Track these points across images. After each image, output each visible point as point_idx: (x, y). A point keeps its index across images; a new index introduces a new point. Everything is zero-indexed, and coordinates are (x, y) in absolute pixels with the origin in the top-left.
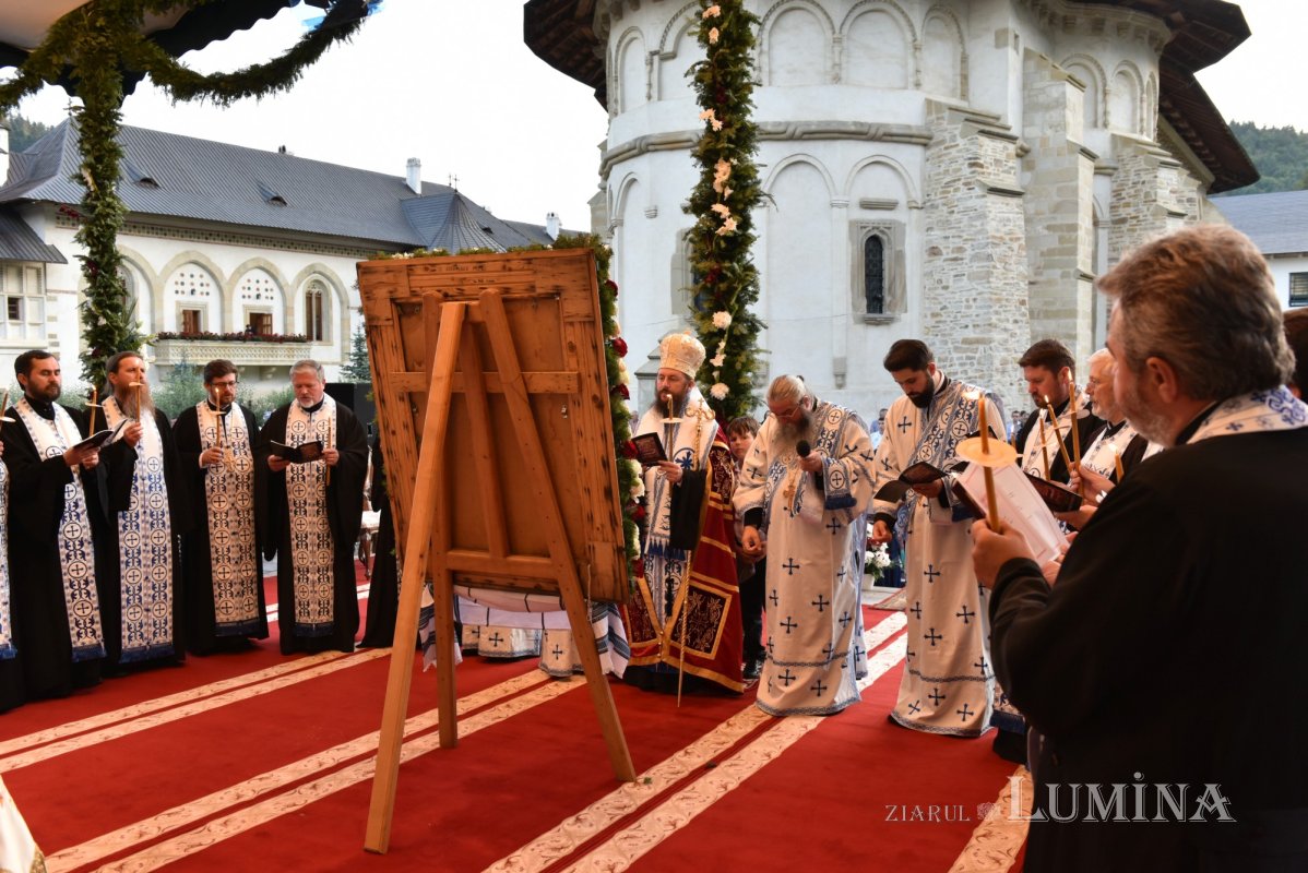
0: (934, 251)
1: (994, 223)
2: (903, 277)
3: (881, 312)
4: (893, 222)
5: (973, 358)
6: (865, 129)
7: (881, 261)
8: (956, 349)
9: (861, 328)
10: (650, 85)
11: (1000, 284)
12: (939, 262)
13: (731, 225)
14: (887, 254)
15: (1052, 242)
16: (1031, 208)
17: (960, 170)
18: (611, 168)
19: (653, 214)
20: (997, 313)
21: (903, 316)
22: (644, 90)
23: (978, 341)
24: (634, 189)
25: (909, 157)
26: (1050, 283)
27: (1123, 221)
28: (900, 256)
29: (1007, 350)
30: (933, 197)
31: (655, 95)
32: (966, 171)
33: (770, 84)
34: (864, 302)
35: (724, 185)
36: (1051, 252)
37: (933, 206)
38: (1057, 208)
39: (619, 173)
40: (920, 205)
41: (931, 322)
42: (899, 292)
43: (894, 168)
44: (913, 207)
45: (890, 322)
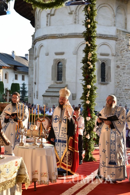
0: (118, 67)
2: (110, 73)
3: (105, 81)
4: (108, 59)
5: (127, 94)
6: (102, 36)
7: (105, 69)
9: (100, 85)
10: (47, 22)
12: (119, 69)
13: (92, 66)
14: (106, 67)
17: (125, 47)
18: (36, 42)
19: (47, 54)
21: (110, 83)
22: (46, 23)
23: (129, 90)
24: (42, 48)
25: (112, 43)
28: (110, 68)
30: (118, 53)
31: (49, 25)
33: (78, 24)
34: (101, 79)
35: (90, 58)
37: (118, 55)
39: (38, 44)
40: (115, 55)
41: (117, 84)
42: (109, 77)
43: (108, 46)
44: (113, 55)
45: (107, 84)
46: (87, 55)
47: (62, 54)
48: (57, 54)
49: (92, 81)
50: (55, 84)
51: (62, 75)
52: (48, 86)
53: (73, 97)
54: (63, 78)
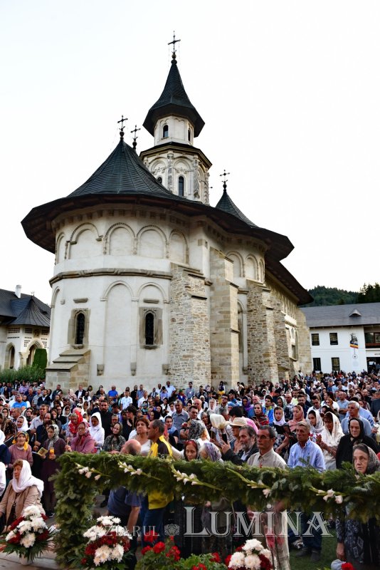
0: (173, 320)
1: (194, 310)
2: (161, 331)
3: (152, 344)
4: (157, 308)
5: (186, 363)
6: (145, 272)
7: (153, 323)
8: (181, 359)
9: (143, 351)
10: (66, 253)
11: (197, 333)
12: (175, 324)
14: (154, 321)
15: (221, 317)
16: (214, 305)
17: (181, 289)
19: (63, 303)
20: (196, 345)
21: (161, 346)
22: (64, 255)
23: (189, 356)
24: (59, 293)
25: (164, 283)
26: (221, 333)
27: (251, 311)
28: (160, 322)
29: (200, 360)
30: (173, 299)
31: (67, 257)
32: (184, 289)
33: (110, 254)
34: (144, 340)
36: (221, 322)
37: (173, 303)
38: (223, 305)
39: (54, 287)
40: (168, 301)
41: (172, 348)
42: (159, 336)
43: (157, 287)
44: (165, 303)
45: (154, 348)
47: (85, 301)
48: (77, 301)
50: (73, 349)
51: (82, 334)
52: (61, 353)
53: (98, 370)
54: (84, 340)
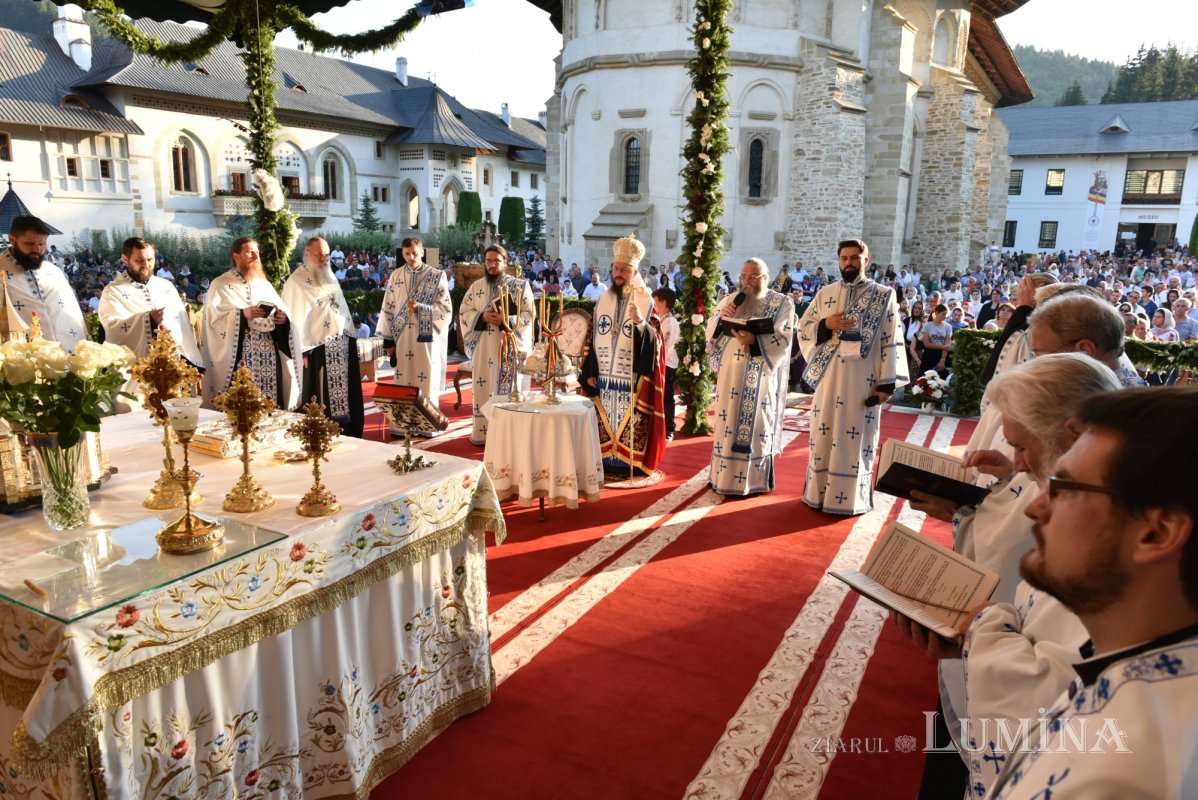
0: (799, 152)
1: (844, 134)
2: (776, 171)
3: (759, 196)
4: (771, 129)
5: (821, 231)
6: (756, 58)
7: (761, 158)
8: (811, 224)
9: (744, 207)
10: (598, 17)
11: (845, 178)
12: (802, 160)
13: (711, 167)
14: (766, 154)
15: (882, 147)
16: (871, 121)
17: (821, 92)
18: (566, 80)
19: (598, 117)
20: (841, 199)
21: (774, 199)
22: (593, 21)
23: (826, 219)
24: (583, 99)
25: (786, 80)
26: (879, 178)
27: (935, 133)
28: (775, 155)
29: (847, 226)
30: (801, 112)
31: (601, 25)
32: (827, 93)
33: (688, 21)
34: (748, 188)
35: (707, 142)
36: (882, 155)
37: (800, 119)
38: (889, 123)
39: (571, 84)
40: (791, 118)
41: (794, 204)
42: (772, 181)
43: (774, 89)
44: (786, 118)
45: (765, 203)
46: (698, 134)
47: (640, 114)
48: (625, 115)
49: (712, 211)
50: (620, 202)
51: (637, 176)
52: (601, 208)
53: (668, 240)
54: (640, 186)
